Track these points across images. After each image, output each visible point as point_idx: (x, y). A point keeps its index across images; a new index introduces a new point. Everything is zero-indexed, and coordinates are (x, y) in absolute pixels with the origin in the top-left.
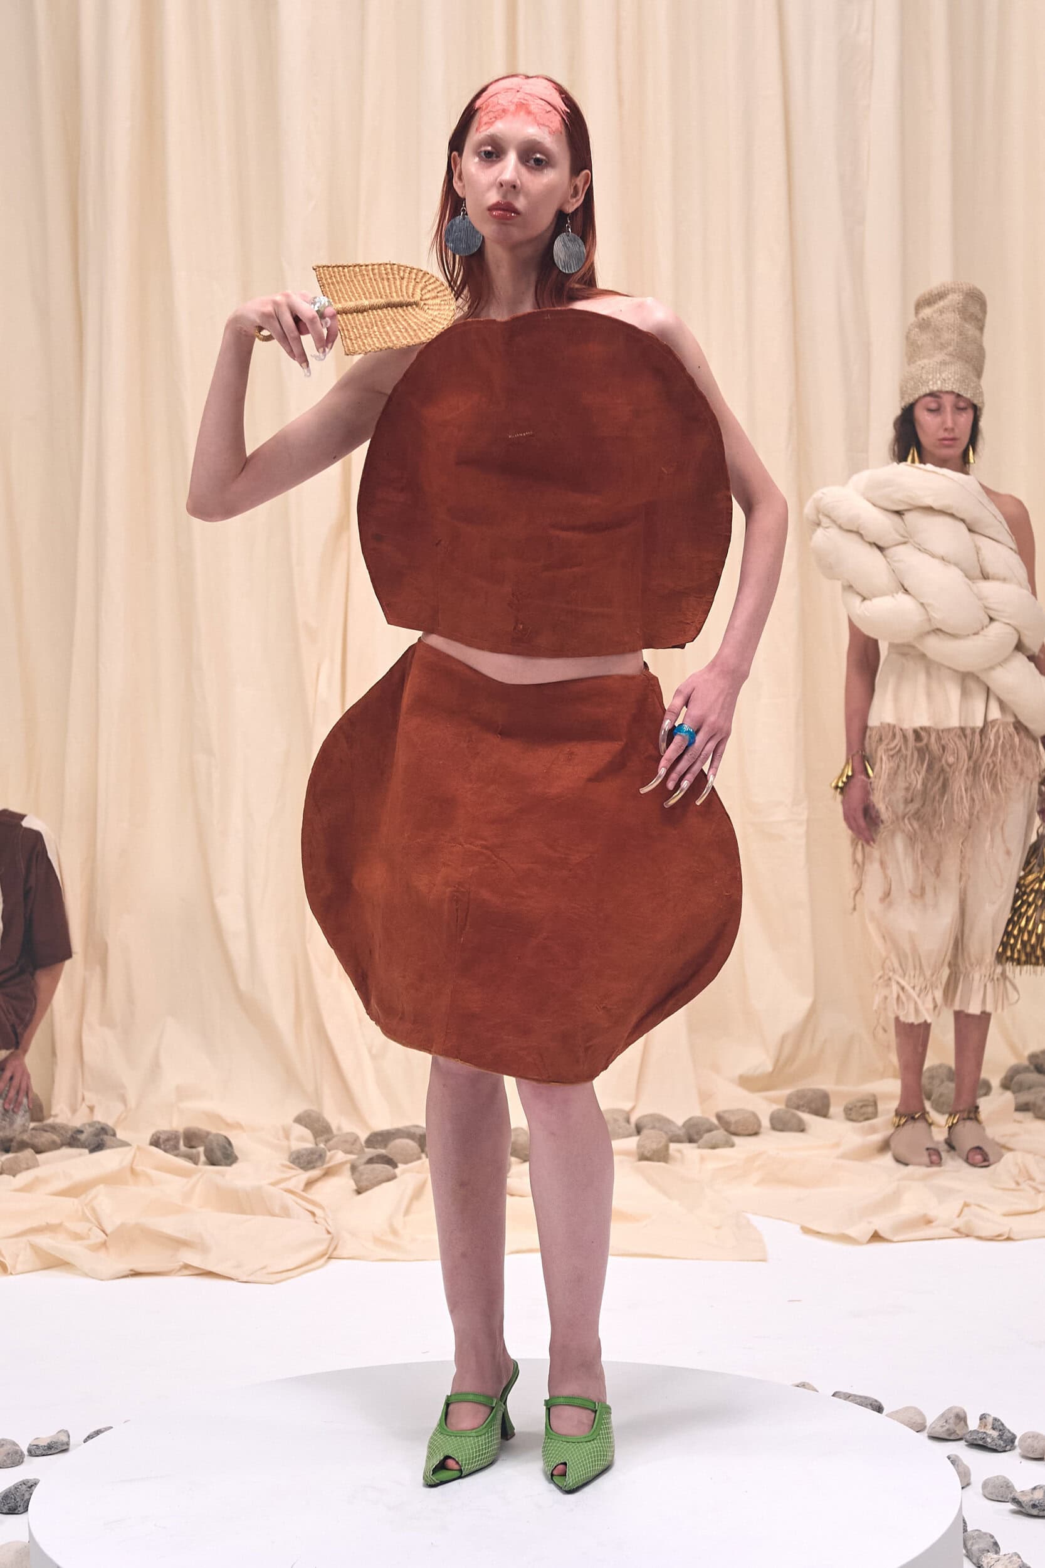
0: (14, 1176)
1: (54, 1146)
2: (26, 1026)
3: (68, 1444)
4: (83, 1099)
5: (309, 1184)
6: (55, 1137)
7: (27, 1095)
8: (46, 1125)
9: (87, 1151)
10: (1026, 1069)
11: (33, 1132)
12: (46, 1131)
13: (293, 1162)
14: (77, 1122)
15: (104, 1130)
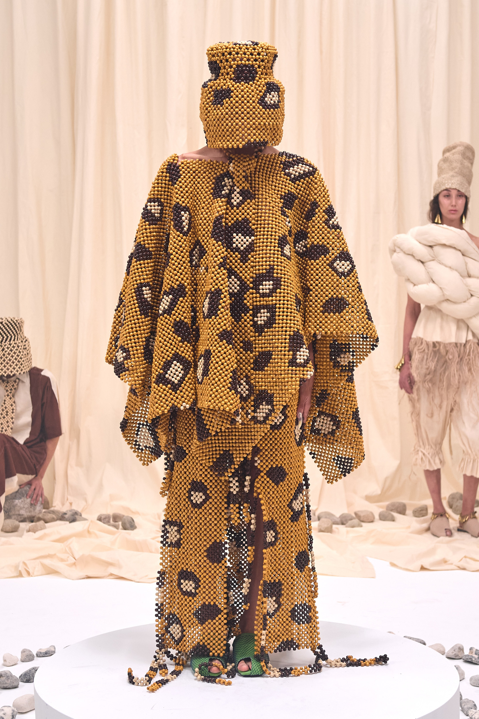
0: (35, 533)
1: (53, 520)
2: (41, 465)
3: (54, 652)
4: (67, 499)
6: (54, 516)
7: (42, 497)
8: (51, 511)
9: (68, 522)
11: (44, 513)
12: (50, 513)
14: (64, 509)
15: (76, 513)
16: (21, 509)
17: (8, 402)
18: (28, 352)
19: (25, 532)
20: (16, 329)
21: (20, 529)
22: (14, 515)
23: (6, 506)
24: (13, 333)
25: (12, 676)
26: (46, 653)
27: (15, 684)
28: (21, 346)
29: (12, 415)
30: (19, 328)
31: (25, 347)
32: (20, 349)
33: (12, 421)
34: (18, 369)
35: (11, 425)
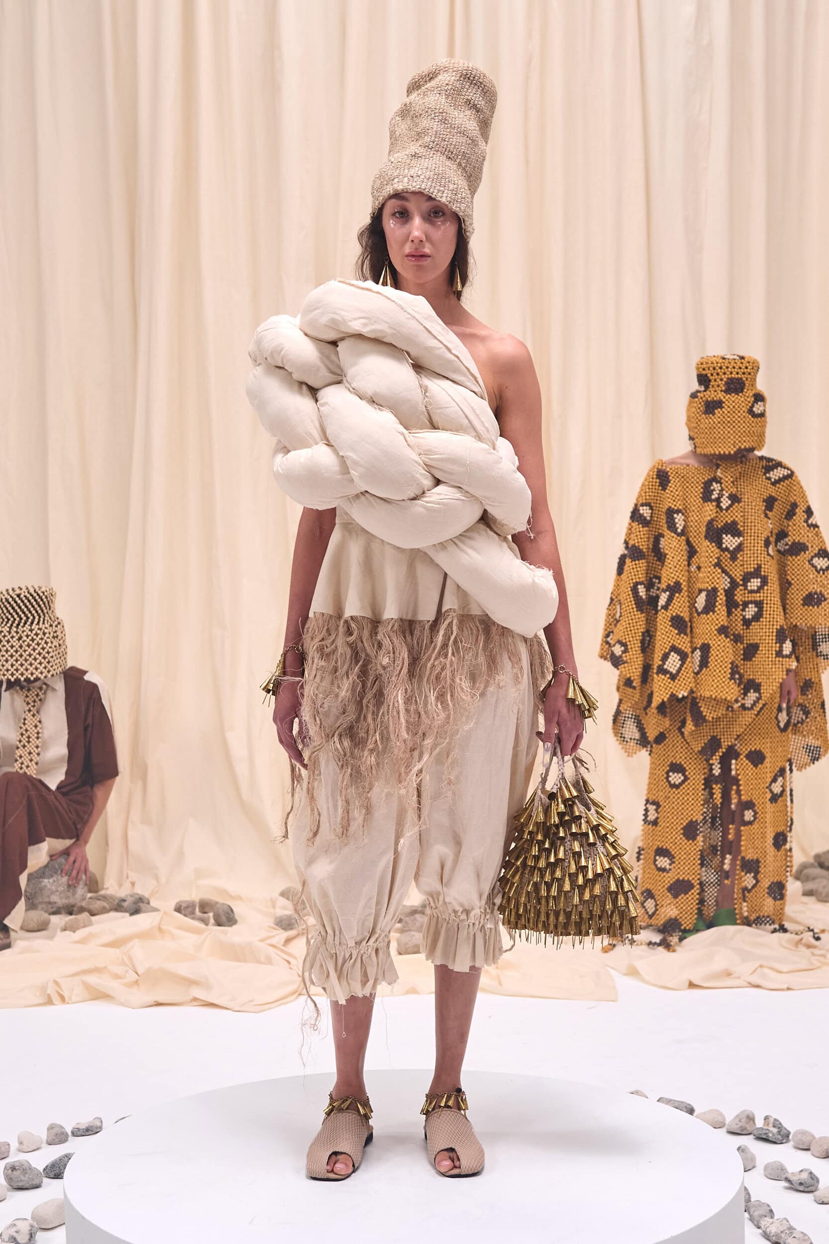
0: (74, 932)
1: (104, 911)
2: (85, 823)
3: (101, 1127)
4: (127, 877)
5: (288, 941)
6: (105, 904)
7: (86, 874)
8: (100, 896)
9: (127, 914)
10: (812, 866)
11: (91, 900)
12: (100, 900)
13: (277, 924)
14: (122, 893)
15: (141, 899)
16: (53, 893)
17: (31, 721)
18: (61, 642)
19: (59, 931)
20: (42, 606)
21: (51, 925)
22: (41, 903)
24: (37, 612)
25: (30, 1168)
26: (87, 1130)
27: (36, 1182)
28: (50, 633)
29: (37, 742)
30: (47, 605)
31: (55, 635)
32: (48, 638)
33: (36, 751)
34: (44, 670)
35: (35, 758)
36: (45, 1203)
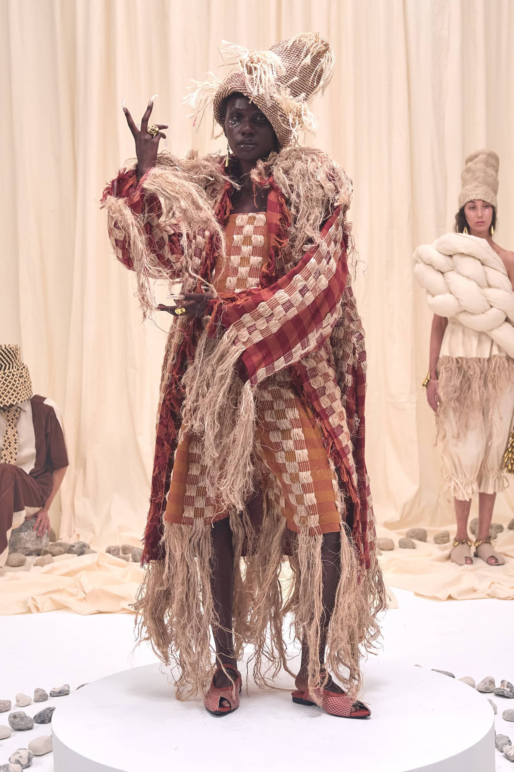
0: (42, 567)
1: (61, 553)
2: (48, 497)
3: (69, 691)
4: (75, 531)
6: (61, 549)
7: (48, 529)
8: (57, 543)
9: (76, 555)
11: (51, 546)
12: (57, 546)
14: (72, 542)
15: (84, 546)
16: (27, 542)
17: (11, 432)
19: (32, 566)
20: (11, 357)
21: (26, 562)
22: (20, 548)
23: (11, 540)
25: (26, 717)
26: (60, 692)
27: (30, 725)
28: (17, 375)
29: (15, 446)
30: (14, 356)
31: (21, 375)
32: (16, 378)
33: (15, 452)
34: (15, 399)
35: (14, 456)
36: (38, 739)
